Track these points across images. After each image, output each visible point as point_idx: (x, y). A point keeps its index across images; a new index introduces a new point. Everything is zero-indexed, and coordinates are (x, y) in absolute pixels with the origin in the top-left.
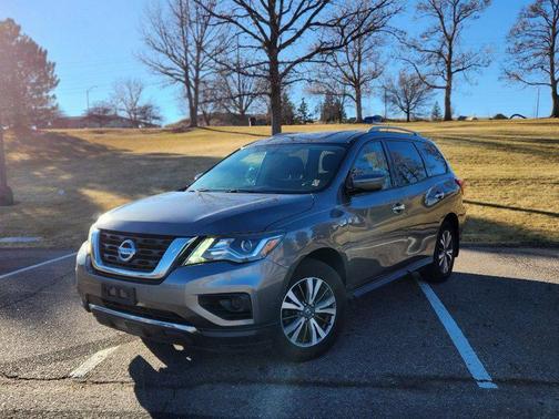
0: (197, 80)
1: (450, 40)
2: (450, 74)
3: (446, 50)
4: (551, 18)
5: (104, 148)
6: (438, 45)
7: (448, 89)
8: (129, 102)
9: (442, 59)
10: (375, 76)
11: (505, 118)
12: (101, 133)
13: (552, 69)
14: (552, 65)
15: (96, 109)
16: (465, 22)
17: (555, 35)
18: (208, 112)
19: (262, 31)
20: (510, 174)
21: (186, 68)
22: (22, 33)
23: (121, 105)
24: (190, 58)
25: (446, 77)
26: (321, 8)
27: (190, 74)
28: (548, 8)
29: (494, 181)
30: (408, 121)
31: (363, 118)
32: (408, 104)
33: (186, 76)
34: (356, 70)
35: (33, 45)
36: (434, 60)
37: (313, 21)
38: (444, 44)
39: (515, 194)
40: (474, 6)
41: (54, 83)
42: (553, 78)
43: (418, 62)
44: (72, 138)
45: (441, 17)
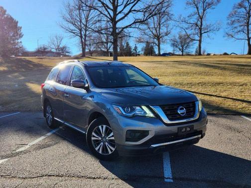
0: (85, 35)
1: (201, 19)
2: (201, 34)
3: (199, 23)
4: (248, 9)
5: (41, 65)
6: (196, 21)
7: (200, 41)
8: (56, 45)
9: (197, 27)
10: (167, 35)
11: (228, 54)
12: (42, 59)
13: (248, 33)
14: (248, 30)
15: (41, 48)
16: (208, 10)
17: (249, 17)
18: (91, 50)
19: (109, 13)
20: (221, 81)
21: (81, 30)
22: (7, 13)
23: (53, 46)
24: (83, 26)
25: (199, 35)
26: (136, 3)
27: (82, 33)
28: (247, 5)
29: (213, 84)
30: (182, 55)
31: (161, 53)
32: (183, 48)
33: (81, 33)
34: (158, 32)
35: (11, 19)
36: (194, 28)
37: (133, 9)
38: (198, 20)
39: (221, 90)
40: (212, 3)
41: (21, 36)
42: (248, 37)
43: (186, 29)
44: (28, 61)
45: (197, 8)
